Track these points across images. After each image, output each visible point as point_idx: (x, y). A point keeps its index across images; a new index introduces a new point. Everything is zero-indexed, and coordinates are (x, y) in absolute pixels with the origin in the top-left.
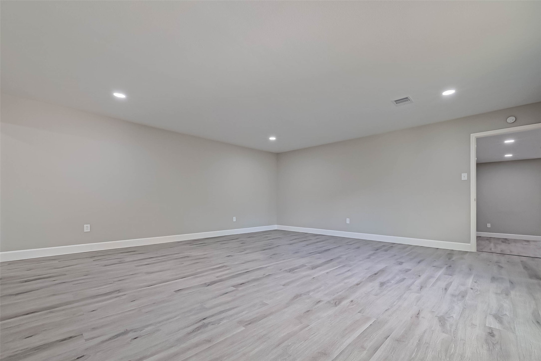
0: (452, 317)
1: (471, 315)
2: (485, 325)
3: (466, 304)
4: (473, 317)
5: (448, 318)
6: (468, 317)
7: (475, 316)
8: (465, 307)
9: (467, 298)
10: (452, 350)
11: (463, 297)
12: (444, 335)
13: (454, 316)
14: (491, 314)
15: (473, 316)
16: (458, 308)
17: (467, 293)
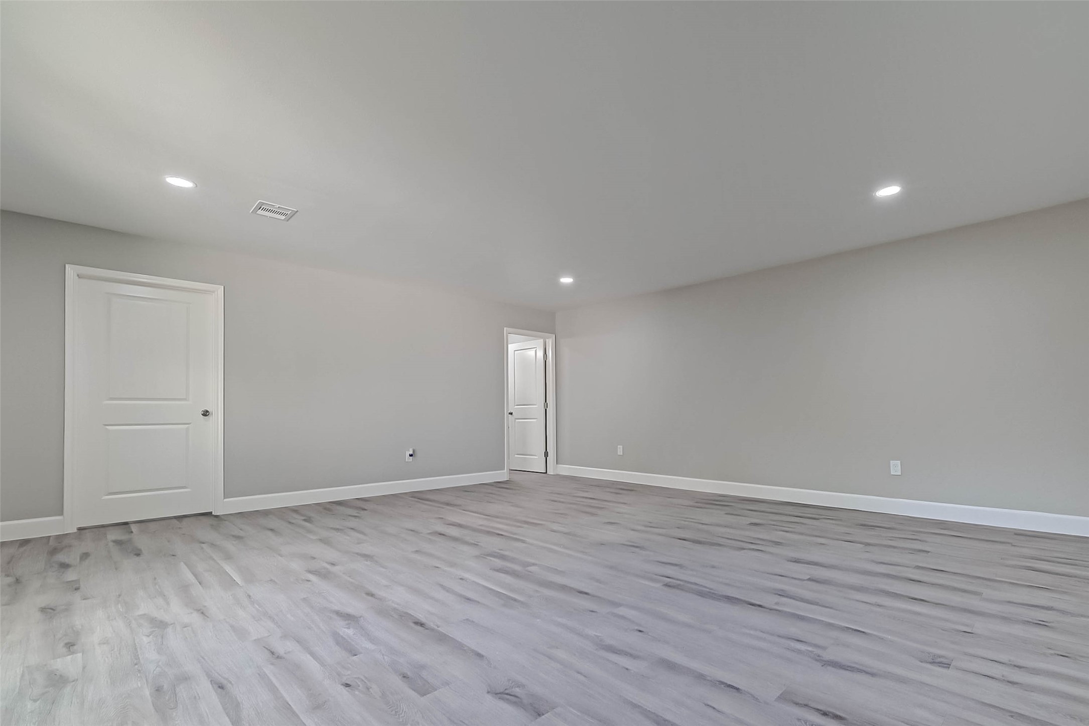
0: (148, 636)
1: (116, 656)
2: (83, 654)
3: (139, 675)
4: (111, 654)
5: (154, 631)
6: (120, 649)
7: (108, 658)
8: (136, 666)
9: (147, 692)
10: (120, 607)
11: (158, 690)
12: (141, 612)
13: (145, 639)
14: (73, 681)
15: (111, 656)
16: (150, 655)
17: (157, 712)
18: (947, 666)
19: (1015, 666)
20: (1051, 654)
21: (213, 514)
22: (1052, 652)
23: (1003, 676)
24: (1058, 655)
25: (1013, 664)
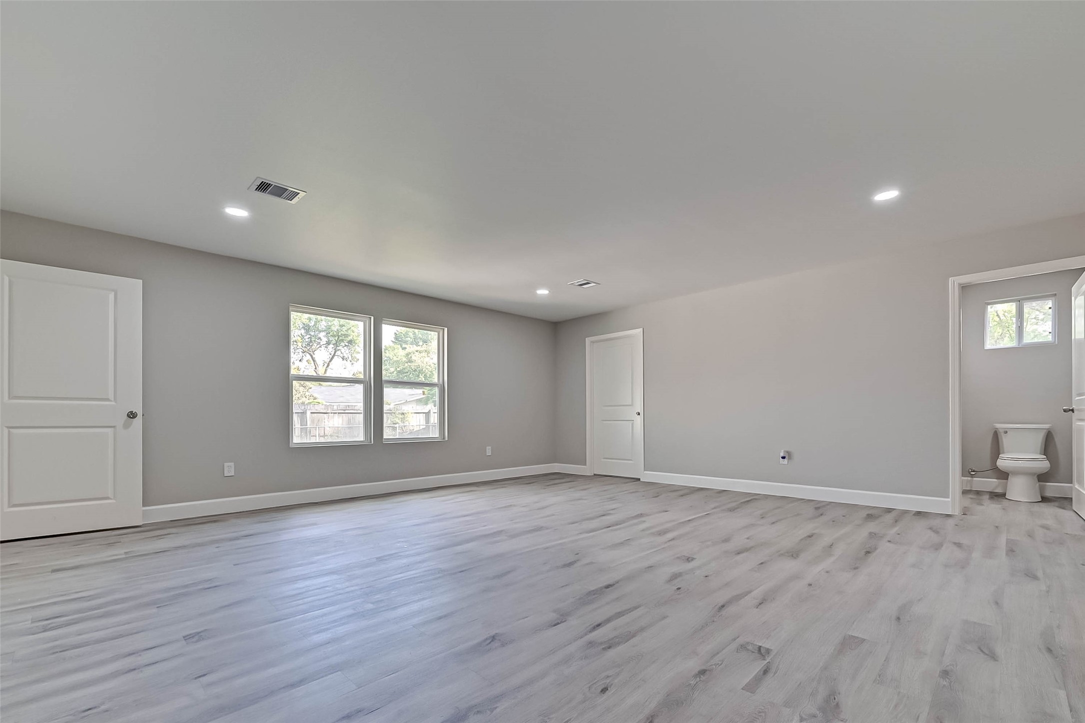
18: (186, 638)
19: (135, 669)
20: (103, 703)
21: (641, 480)
22: (103, 707)
23: (140, 655)
24: (95, 708)
25: (138, 670)
